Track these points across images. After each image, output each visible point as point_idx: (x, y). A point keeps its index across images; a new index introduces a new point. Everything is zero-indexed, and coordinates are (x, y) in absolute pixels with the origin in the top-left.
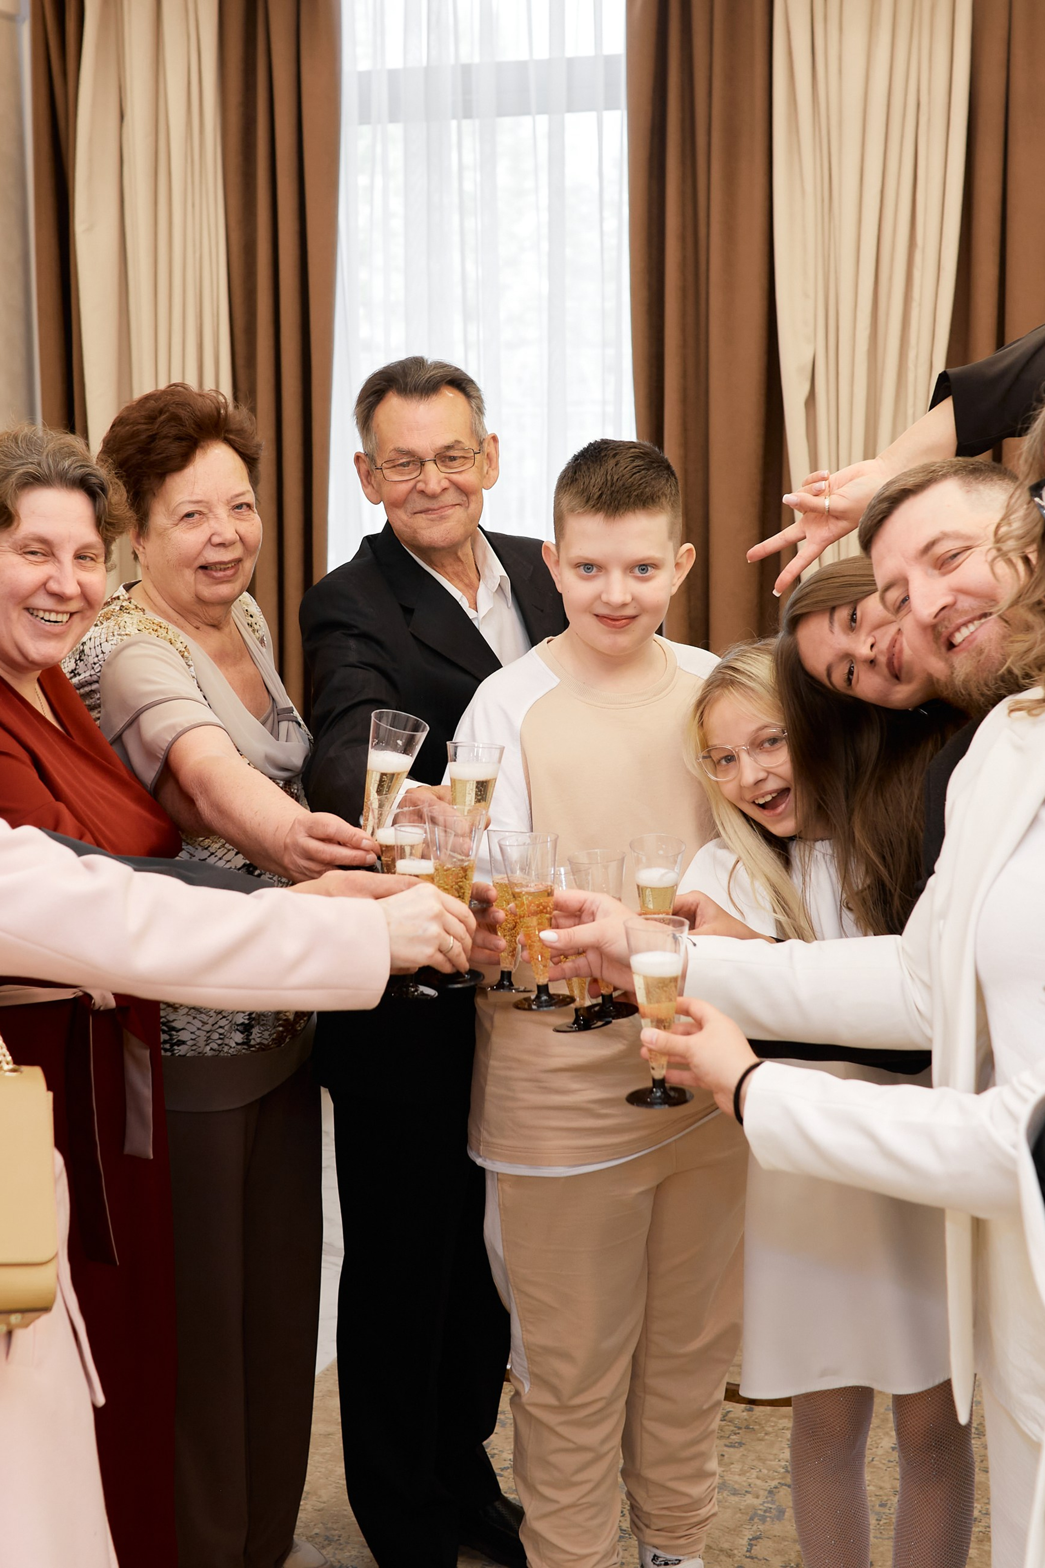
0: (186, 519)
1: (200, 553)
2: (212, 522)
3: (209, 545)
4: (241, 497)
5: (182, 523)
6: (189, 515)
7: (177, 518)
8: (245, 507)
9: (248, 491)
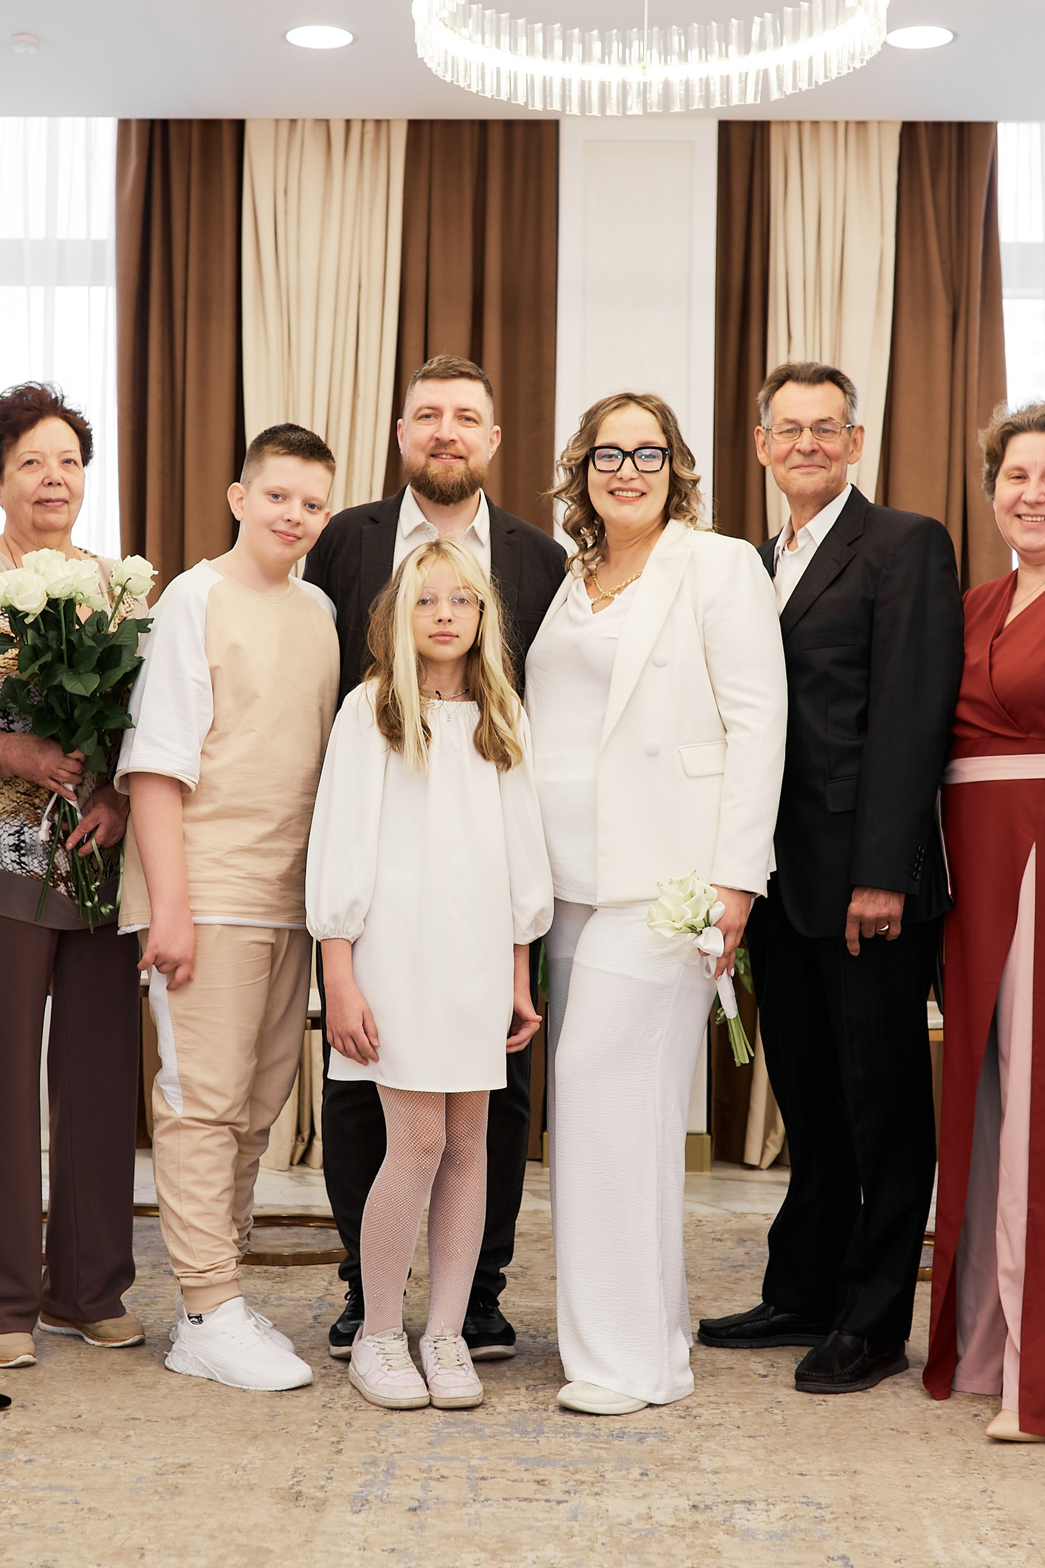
0: (26, 465)
1: (34, 492)
2: (45, 469)
3: (42, 486)
4: (68, 454)
5: (24, 468)
6: (30, 462)
7: (20, 464)
8: (72, 462)
9: (75, 451)
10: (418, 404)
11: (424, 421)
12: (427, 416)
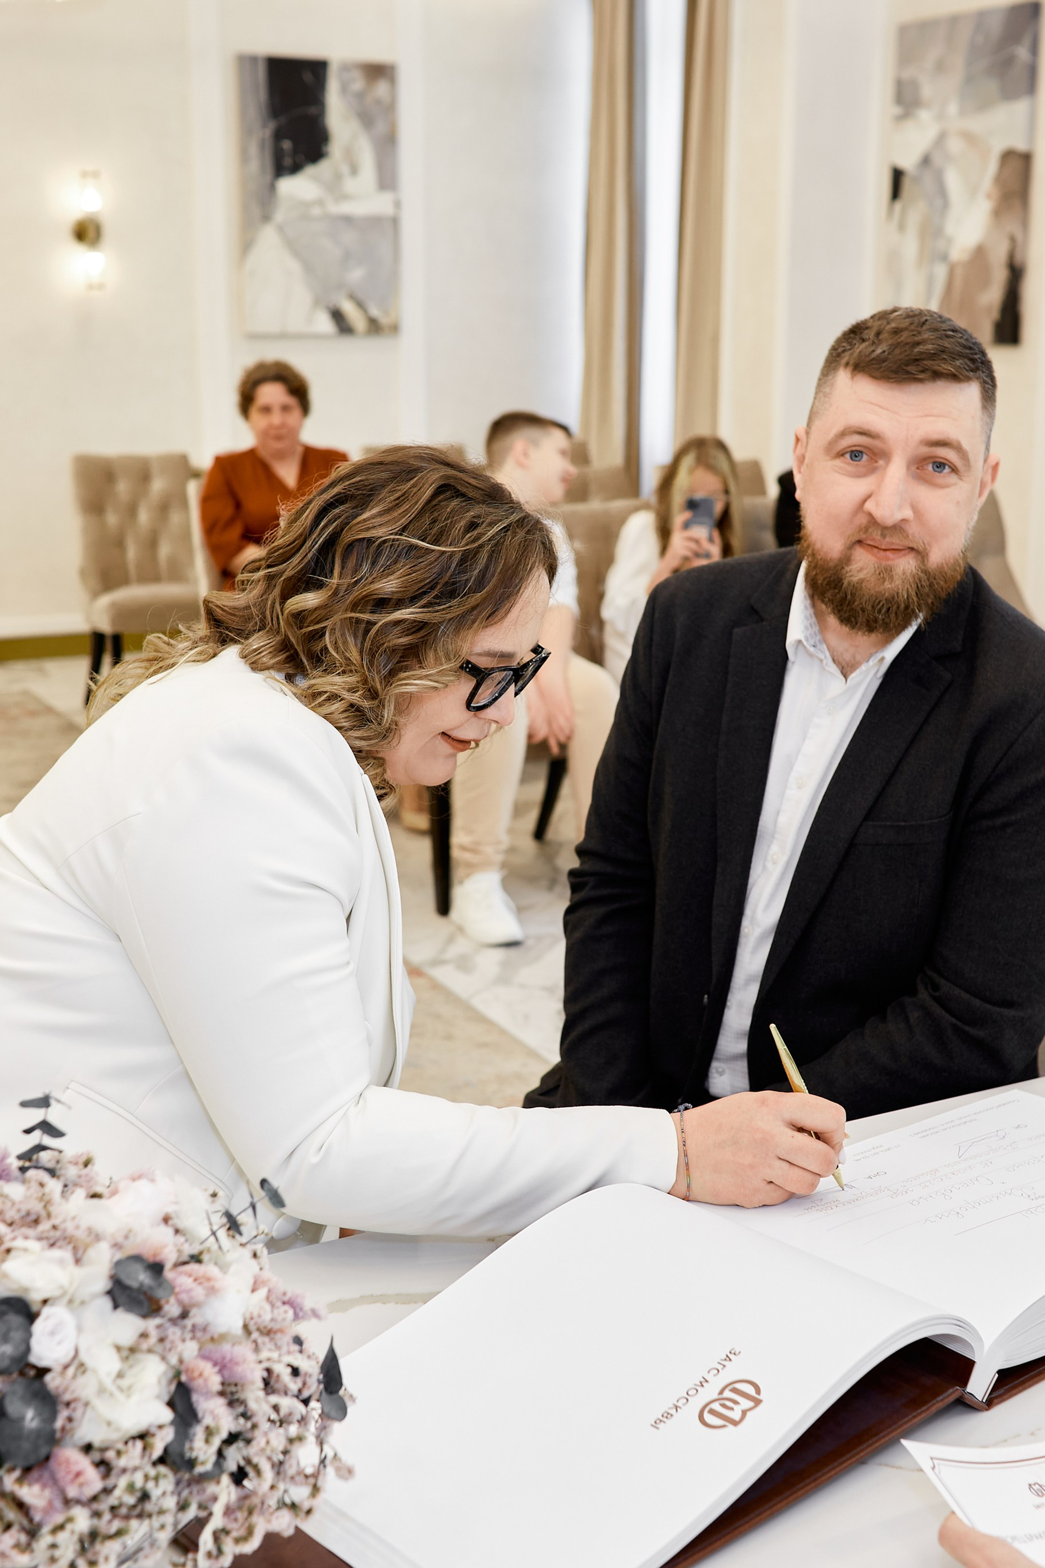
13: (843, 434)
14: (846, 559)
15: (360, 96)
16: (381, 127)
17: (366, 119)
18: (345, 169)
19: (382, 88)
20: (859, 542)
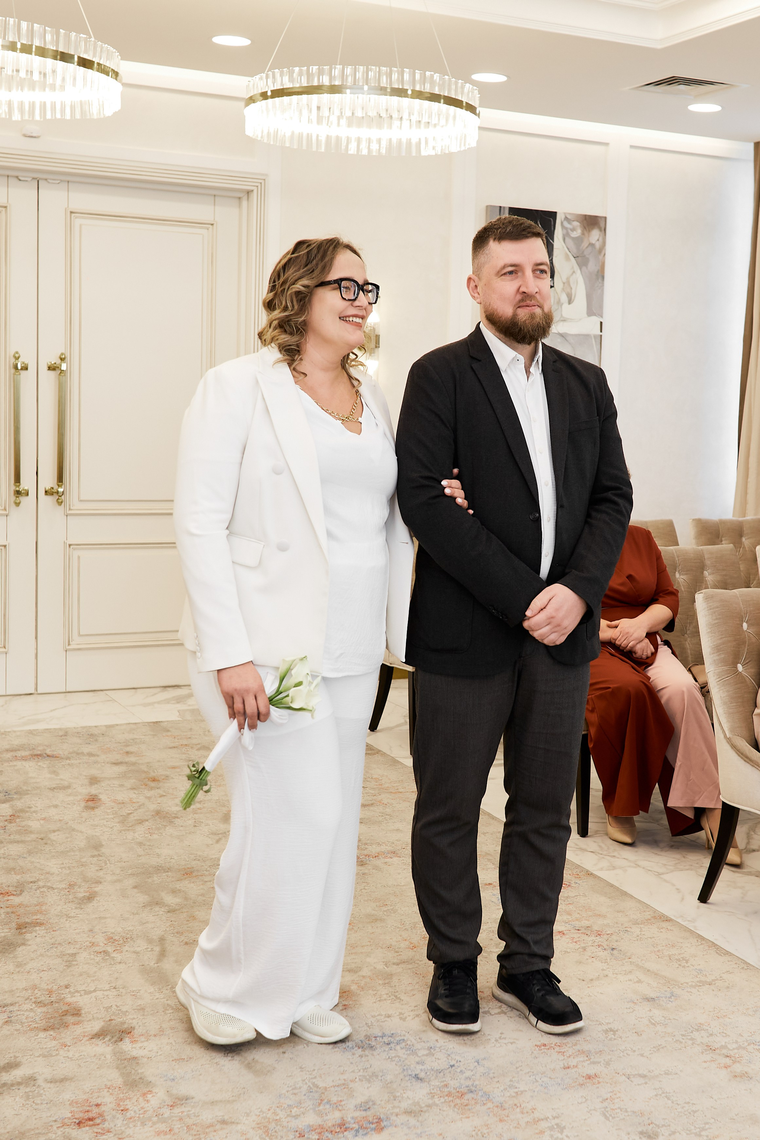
10: (501, 264)
11: (508, 277)
12: (511, 273)
13: (504, 267)
14: (515, 315)
15: (578, 241)
16: (592, 266)
17: (581, 259)
18: (564, 298)
19: (595, 235)
20: (519, 307)
